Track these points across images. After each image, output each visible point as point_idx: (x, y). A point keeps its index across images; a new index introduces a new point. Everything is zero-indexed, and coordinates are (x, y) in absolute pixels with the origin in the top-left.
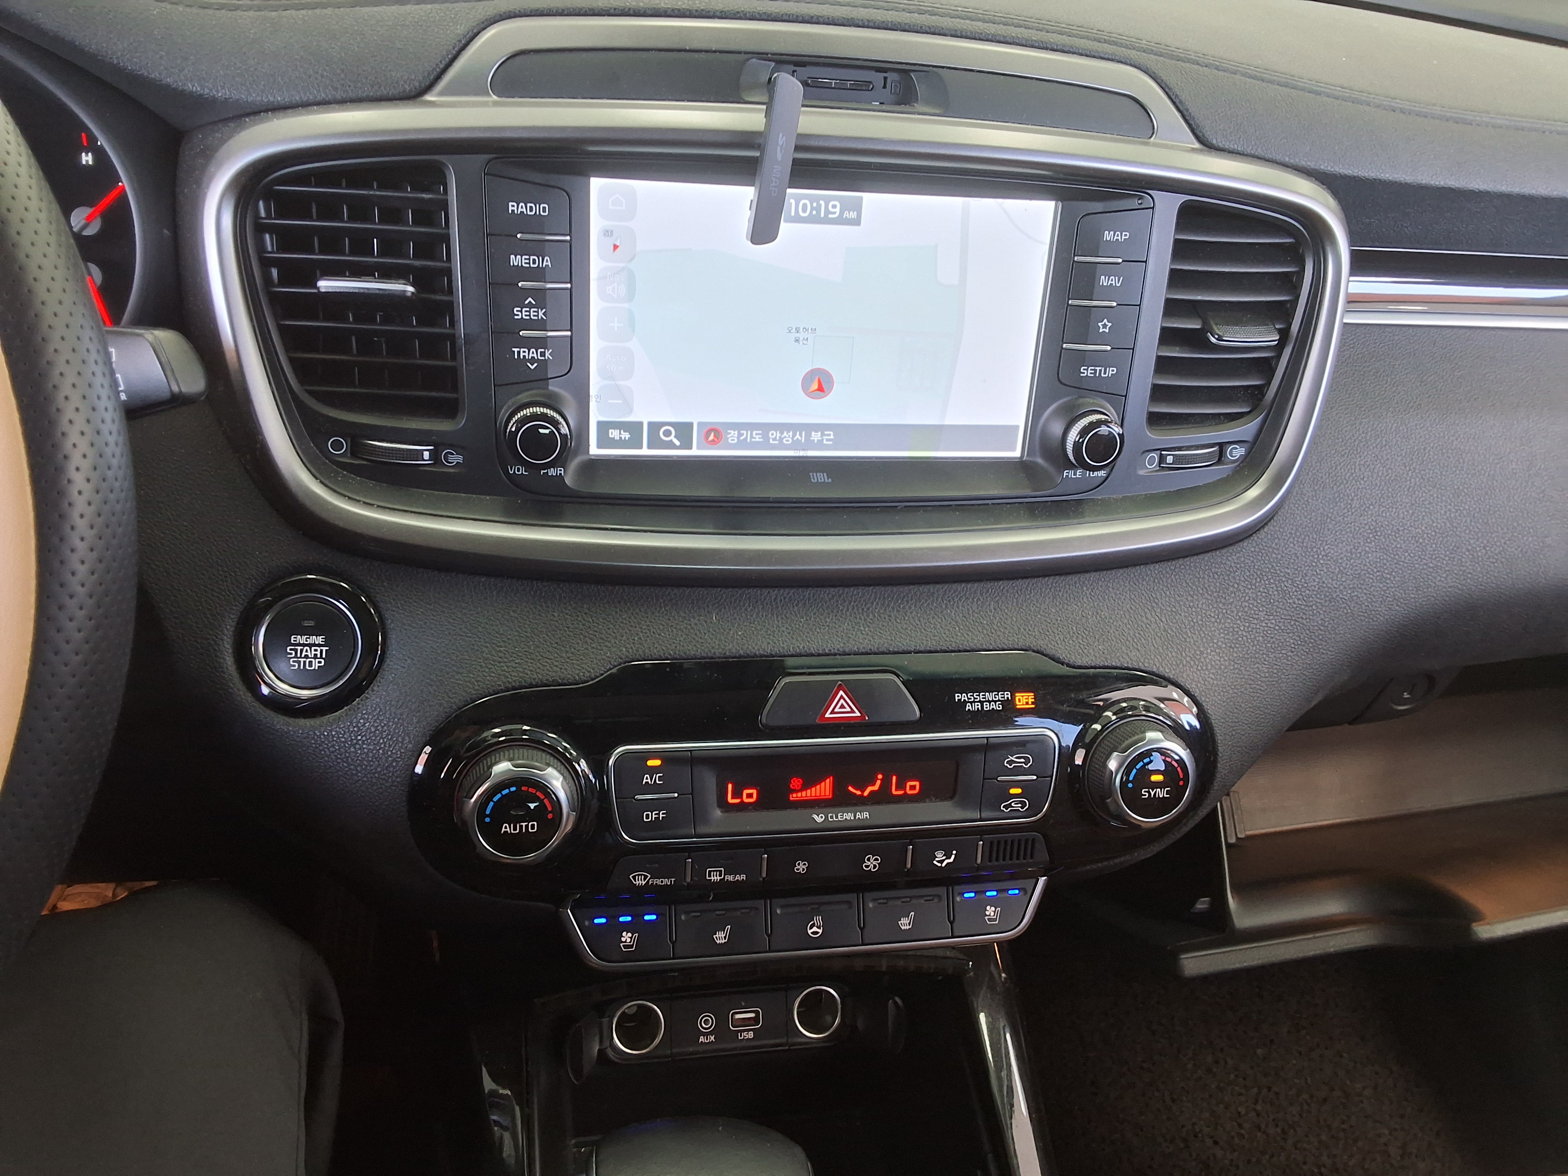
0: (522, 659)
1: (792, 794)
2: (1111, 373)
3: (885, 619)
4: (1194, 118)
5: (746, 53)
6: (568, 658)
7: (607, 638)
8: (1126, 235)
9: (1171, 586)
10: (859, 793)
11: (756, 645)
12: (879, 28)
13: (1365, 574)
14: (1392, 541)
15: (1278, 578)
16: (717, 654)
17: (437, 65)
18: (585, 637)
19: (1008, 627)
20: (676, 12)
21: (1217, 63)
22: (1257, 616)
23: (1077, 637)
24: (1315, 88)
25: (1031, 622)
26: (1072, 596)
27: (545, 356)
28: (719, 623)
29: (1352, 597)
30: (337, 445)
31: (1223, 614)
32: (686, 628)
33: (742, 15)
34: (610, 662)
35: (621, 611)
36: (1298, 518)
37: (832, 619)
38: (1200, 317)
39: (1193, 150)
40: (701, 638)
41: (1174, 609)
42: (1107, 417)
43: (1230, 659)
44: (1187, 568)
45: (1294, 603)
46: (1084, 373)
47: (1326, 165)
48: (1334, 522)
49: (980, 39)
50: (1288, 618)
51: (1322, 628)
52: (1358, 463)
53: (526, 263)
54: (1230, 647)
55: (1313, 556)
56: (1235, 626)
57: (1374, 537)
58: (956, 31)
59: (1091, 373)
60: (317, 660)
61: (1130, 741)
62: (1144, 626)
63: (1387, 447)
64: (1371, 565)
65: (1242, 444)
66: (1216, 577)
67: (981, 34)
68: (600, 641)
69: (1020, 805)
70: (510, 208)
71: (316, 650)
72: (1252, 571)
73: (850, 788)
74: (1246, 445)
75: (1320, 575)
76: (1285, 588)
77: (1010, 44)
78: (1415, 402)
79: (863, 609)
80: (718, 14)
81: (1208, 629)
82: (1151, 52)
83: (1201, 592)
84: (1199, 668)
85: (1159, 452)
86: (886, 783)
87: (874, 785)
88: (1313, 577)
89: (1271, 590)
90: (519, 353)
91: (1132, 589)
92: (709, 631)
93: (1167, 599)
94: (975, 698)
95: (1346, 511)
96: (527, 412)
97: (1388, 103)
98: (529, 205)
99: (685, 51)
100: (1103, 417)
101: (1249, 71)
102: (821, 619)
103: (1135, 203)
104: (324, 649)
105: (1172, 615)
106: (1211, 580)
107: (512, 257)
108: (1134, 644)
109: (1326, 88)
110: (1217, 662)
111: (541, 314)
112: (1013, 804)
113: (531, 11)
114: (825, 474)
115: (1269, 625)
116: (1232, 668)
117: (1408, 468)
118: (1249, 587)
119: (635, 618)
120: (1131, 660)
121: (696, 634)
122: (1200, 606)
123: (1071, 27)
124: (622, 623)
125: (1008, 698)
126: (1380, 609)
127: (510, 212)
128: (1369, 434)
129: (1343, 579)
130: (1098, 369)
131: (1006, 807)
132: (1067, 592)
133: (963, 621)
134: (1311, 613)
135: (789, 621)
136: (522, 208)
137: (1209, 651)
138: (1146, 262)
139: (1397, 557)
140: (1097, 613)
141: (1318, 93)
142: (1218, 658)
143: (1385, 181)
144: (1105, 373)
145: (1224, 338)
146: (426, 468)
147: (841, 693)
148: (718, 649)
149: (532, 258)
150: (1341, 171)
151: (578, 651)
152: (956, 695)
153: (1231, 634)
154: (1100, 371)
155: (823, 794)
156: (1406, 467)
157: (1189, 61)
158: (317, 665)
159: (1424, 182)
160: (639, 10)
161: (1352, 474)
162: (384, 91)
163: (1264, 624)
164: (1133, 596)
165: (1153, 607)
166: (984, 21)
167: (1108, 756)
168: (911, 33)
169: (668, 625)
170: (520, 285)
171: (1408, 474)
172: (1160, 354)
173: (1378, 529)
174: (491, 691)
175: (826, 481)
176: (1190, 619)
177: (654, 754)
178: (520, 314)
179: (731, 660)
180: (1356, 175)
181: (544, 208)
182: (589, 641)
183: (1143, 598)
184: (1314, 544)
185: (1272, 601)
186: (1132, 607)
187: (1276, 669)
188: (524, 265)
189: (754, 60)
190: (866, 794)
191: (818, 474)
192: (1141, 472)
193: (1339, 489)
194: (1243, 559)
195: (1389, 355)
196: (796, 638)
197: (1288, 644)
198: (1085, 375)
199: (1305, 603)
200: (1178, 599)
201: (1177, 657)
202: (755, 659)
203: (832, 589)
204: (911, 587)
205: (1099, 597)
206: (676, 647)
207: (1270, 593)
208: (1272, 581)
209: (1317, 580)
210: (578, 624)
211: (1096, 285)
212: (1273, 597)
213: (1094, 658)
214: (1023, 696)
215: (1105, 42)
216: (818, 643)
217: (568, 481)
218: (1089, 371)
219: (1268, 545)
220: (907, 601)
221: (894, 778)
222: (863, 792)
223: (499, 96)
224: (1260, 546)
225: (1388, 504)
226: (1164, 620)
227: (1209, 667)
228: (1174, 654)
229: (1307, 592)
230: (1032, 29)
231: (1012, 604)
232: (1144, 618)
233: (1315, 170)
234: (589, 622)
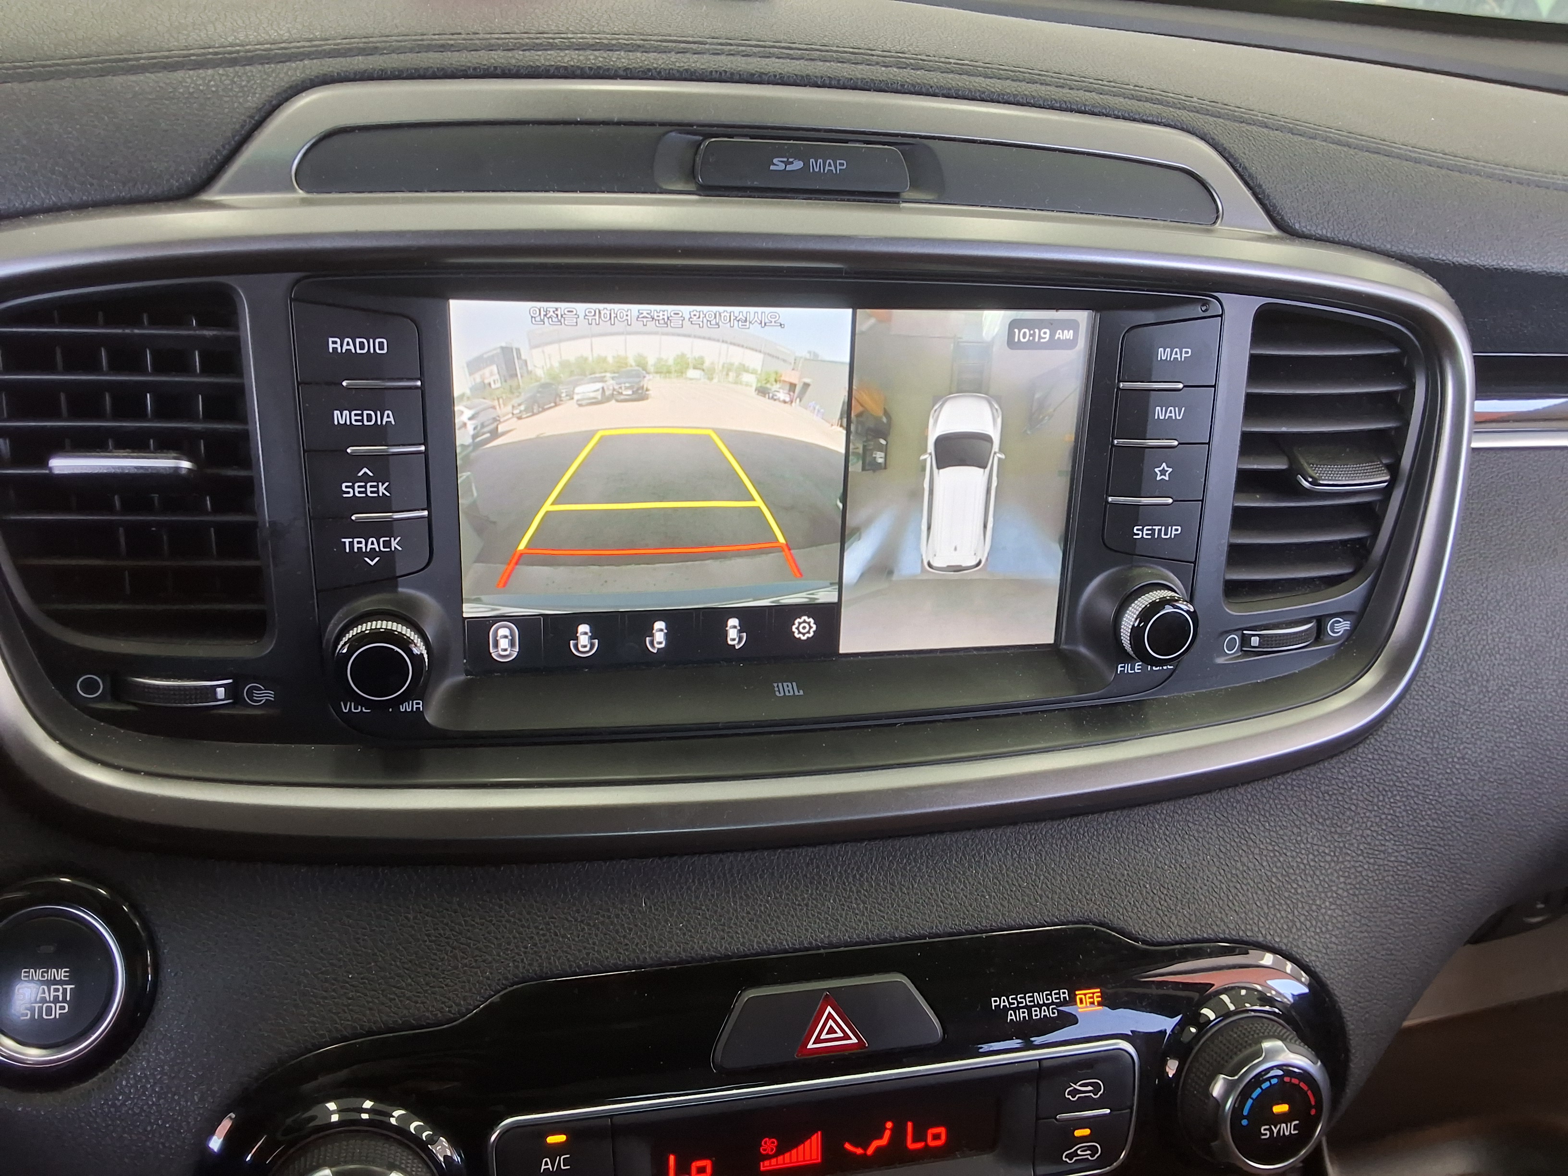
0: (357, 991)
1: (763, 1160)
2: (1174, 533)
3: (886, 888)
4: (1269, 196)
5: (663, 124)
6: (427, 984)
7: (486, 947)
8: (1187, 353)
9: (1271, 815)
10: (859, 1151)
11: (704, 943)
12: (844, 87)
13: (1511, 779)
14: (1541, 733)
15: (1405, 794)
16: (649, 961)
17: (218, 151)
18: (454, 948)
19: (1058, 891)
20: (562, 71)
21: (1291, 126)
22: (1383, 848)
23: (1153, 900)
24: (1413, 155)
25: (1088, 880)
26: (1140, 838)
27: (390, 548)
28: (651, 911)
29: (1498, 811)
30: (90, 686)
31: (1341, 848)
32: (602, 923)
33: (655, 74)
34: (489, 986)
35: (507, 903)
36: (1424, 710)
37: (812, 894)
38: (1284, 453)
39: (1269, 239)
40: (624, 937)
41: (1276, 848)
42: (1173, 594)
43: (1355, 913)
44: (1289, 788)
45: (1428, 825)
46: (1138, 534)
47: (1436, 252)
48: (1469, 713)
49: (983, 100)
50: (1421, 846)
51: (1465, 856)
52: (1490, 631)
53: (356, 421)
54: (1354, 895)
55: (1446, 760)
56: (1357, 865)
57: (1518, 728)
58: (950, 89)
59: (1147, 535)
60: (58, 1005)
61: (1241, 1056)
62: (1241, 876)
63: (1523, 608)
64: (1518, 766)
65: (1346, 617)
66: (1327, 798)
67: (984, 93)
68: (477, 953)
69: (1089, 1152)
70: (331, 346)
71: (57, 990)
72: (1372, 787)
73: (847, 1146)
74: (1353, 617)
75: (1458, 784)
76: (1415, 807)
77: (1022, 105)
78: (1549, 547)
79: (854, 876)
80: (621, 73)
81: (1323, 871)
82: (1207, 113)
83: (1309, 820)
84: (1318, 930)
85: (1240, 633)
86: (898, 1134)
87: (881, 1138)
88: (1449, 788)
89: (1398, 810)
90: (351, 543)
91: (1219, 822)
92: (636, 926)
93: (1267, 834)
94: (1019, 1003)
95: (1481, 696)
96: (366, 627)
97: (1501, 172)
98: (358, 340)
99: (576, 123)
100: (1167, 594)
101: (1331, 135)
102: (796, 895)
103: (1198, 311)
104: (69, 987)
105: (1275, 856)
106: (1320, 803)
107: (337, 413)
108: (1230, 904)
109: (1425, 154)
110: (1339, 918)
111: (382, 489)
112: (1079, 1152)
113: (355, 74)
114: (794, 684)
115: (1400, 858)
116: (1358, 924)
117: (1550, 635)
118: (1370, 808)
119: (529, 913)
120: (1228, 927)
121: (617, 932)
122: (1310, 840)
123: (1100, 82)
124: (508, 921)
125: (1065, 998)
126: (1532, 824)
127: (331, 350)
128: (1500, 592)
129: (1486, 788)
130: (1157, 528)
131: (1070, 1156)
132: (1133, 832)
133: (995, 884)
134: (1450, 837)
135: (751, 901)
136: (349, 345)
137: (1327, 904)
138: (1214, 386)
139: (1548, 753)
140: (1176, 860)
141: (1417, 161)
142: (1340, 913)
143: (1509, 270)
144: (1166, 534)
145: (1321, 482)
146: (222, 711)
147: (829, 1009)
148: (650, 953)
149: (365, 412)
150: (1454, 260)
151: (443, 971)
152: (993, 999)
153: (1353, 876)
154: (1160, 530)
155: (808, 1157)
156: (1548, 633)
157: (1254, 123)
158: (58, 1012)
159: (1554, 270)
160: (509, 70)
161: (1484, 646)
162: (141, 190)
163: (1393, 859)
164: (1221, 833)
165: (1249, 847)
166: (986, 76)
167: (1211, 1079)
168: (888, 94)
169: (576, 920)
170: (349, 451)
171: (1551, 643)
172: (1236, 505)
173: (1522, 718)
174: (310, 1046)
175: (797, 693)
176: (1299, 860)
177: (555, 1127)
178: (351, 490)
179: (669, 968)
180: (1473, 263)
181: (381, 344)
182: (460, 954)
183: (1236, 835)
184: (1446, 744)
185: (1400, 825)
186: (1222, 848)
187: (1412, 918)
188: (354, 423)
189: (673, 134)
190: (870, 1151)
191: (785, 684)
192: (1220, 660)
193: (1470, 667)
194: (1359, 771)
195: (1510, 487)
196: (762, 927)
197: (1425, 882)
198: (1140, 537)
199: (1442, 825)
200: (1281, 832)
201: (1287, 917)
202: (704, 963)
203: (810, 849)
204: (919, 839)
205: (1177, 836)
206: (588, 954)
207: (1398, 814)
208: (1398, 798)
209: (1454, 792)
210: (444, 929)
211: (1150, 419)
212: (1401, 819)
213: (1178, 930)
214: (1085, 995)
215: (1147, 100)
216: (793, 932)
217: (430, 717)
218: (1145, 532)
219: (1389, 749)
220: (915, 861)
221: (910, 1124)
222: (865, 1149)
223: (308, 192)
224: (1380, 751)
225: (1531, 684)
226: (1265, 864)
227: (1330, 928)
228: (1283, 913)
229: (1443, 809)
230: (1050, 85)
231: (1060, 855)
232: (1239, 864)
233: (1426, 259)
234: (460, 924)
